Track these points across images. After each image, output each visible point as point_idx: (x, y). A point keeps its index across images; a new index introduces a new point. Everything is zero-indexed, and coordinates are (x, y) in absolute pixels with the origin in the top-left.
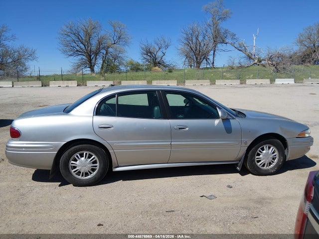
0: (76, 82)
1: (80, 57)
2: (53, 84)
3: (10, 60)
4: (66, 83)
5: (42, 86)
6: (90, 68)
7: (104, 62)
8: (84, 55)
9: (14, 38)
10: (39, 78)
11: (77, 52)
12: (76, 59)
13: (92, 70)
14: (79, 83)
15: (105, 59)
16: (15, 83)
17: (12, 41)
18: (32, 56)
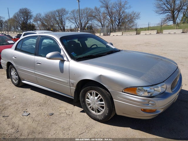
0: (156, 31)
1: (166, 14)
2: (143, 33)
3: (127, 20)
4: (150, 32)
5: (136, 34)
6: (173, 21)
7: (184, 15)
8: (169, 12)
9: (130, 7)
10: (136, 30)
11: (165, 11)
12: (164, 16)
13: (174, 22)
14: (158, 32)
15: (185, 13)
16: (123, 33)
17: (129, 9)
18: (138, 16)
